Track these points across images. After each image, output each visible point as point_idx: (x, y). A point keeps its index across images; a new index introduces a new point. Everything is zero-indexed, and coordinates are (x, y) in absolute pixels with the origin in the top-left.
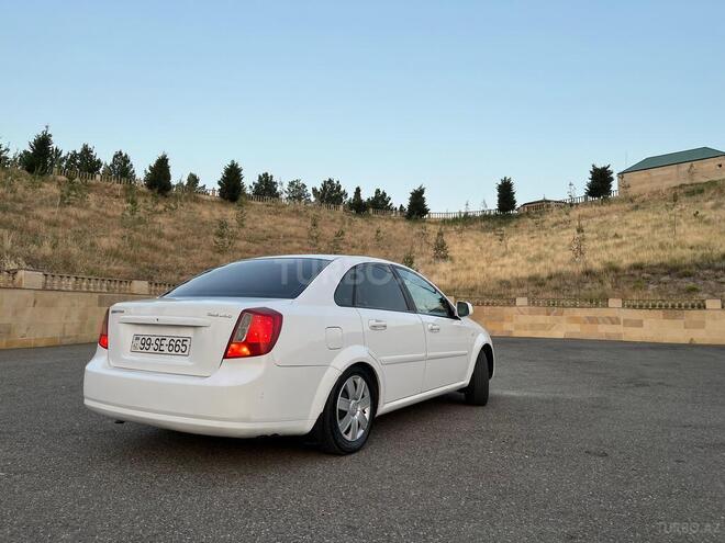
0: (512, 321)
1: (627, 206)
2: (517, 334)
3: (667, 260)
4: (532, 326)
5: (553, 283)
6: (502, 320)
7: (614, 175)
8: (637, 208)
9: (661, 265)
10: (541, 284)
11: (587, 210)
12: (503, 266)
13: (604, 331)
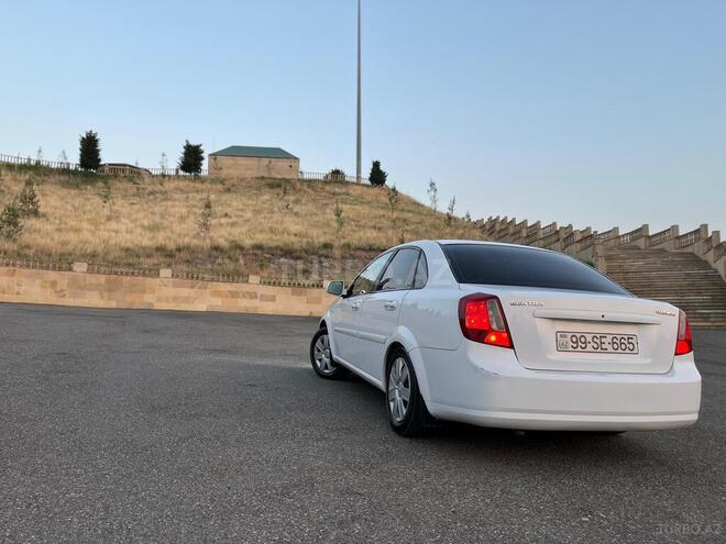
0: (154, 292)
1: (220, 186)
2: (158, 306)
3: (280, 244)
4: (175, 299)
5: (183, 255)
6: (144, 292)
7: (205, 155)
8: (229, 190)
9: (277, 248)
10: (171, 256)
11: (181, 184)
12: (117, 232)
13: (243, 305)
